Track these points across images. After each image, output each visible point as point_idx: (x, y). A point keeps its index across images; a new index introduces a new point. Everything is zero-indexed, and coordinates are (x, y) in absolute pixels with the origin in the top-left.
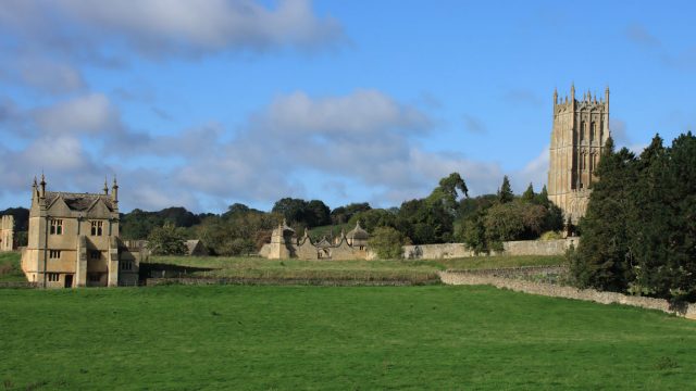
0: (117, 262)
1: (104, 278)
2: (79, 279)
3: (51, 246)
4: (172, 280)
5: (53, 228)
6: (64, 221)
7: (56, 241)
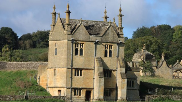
0: (126, 80)
1: (114, 93)
2: (97, 94)
3: (75, 66)
4: (165, 96)
5: (76, 50)
6: (85, 44)
7: (79, 61)
